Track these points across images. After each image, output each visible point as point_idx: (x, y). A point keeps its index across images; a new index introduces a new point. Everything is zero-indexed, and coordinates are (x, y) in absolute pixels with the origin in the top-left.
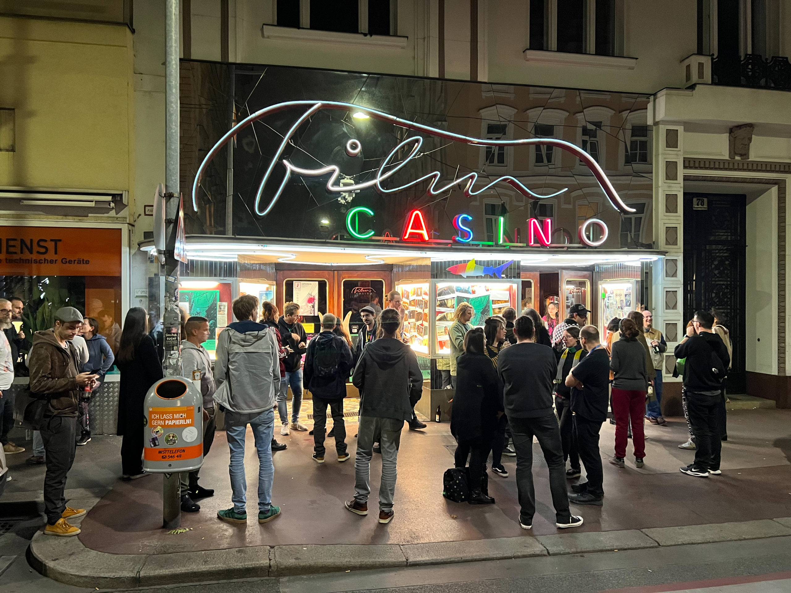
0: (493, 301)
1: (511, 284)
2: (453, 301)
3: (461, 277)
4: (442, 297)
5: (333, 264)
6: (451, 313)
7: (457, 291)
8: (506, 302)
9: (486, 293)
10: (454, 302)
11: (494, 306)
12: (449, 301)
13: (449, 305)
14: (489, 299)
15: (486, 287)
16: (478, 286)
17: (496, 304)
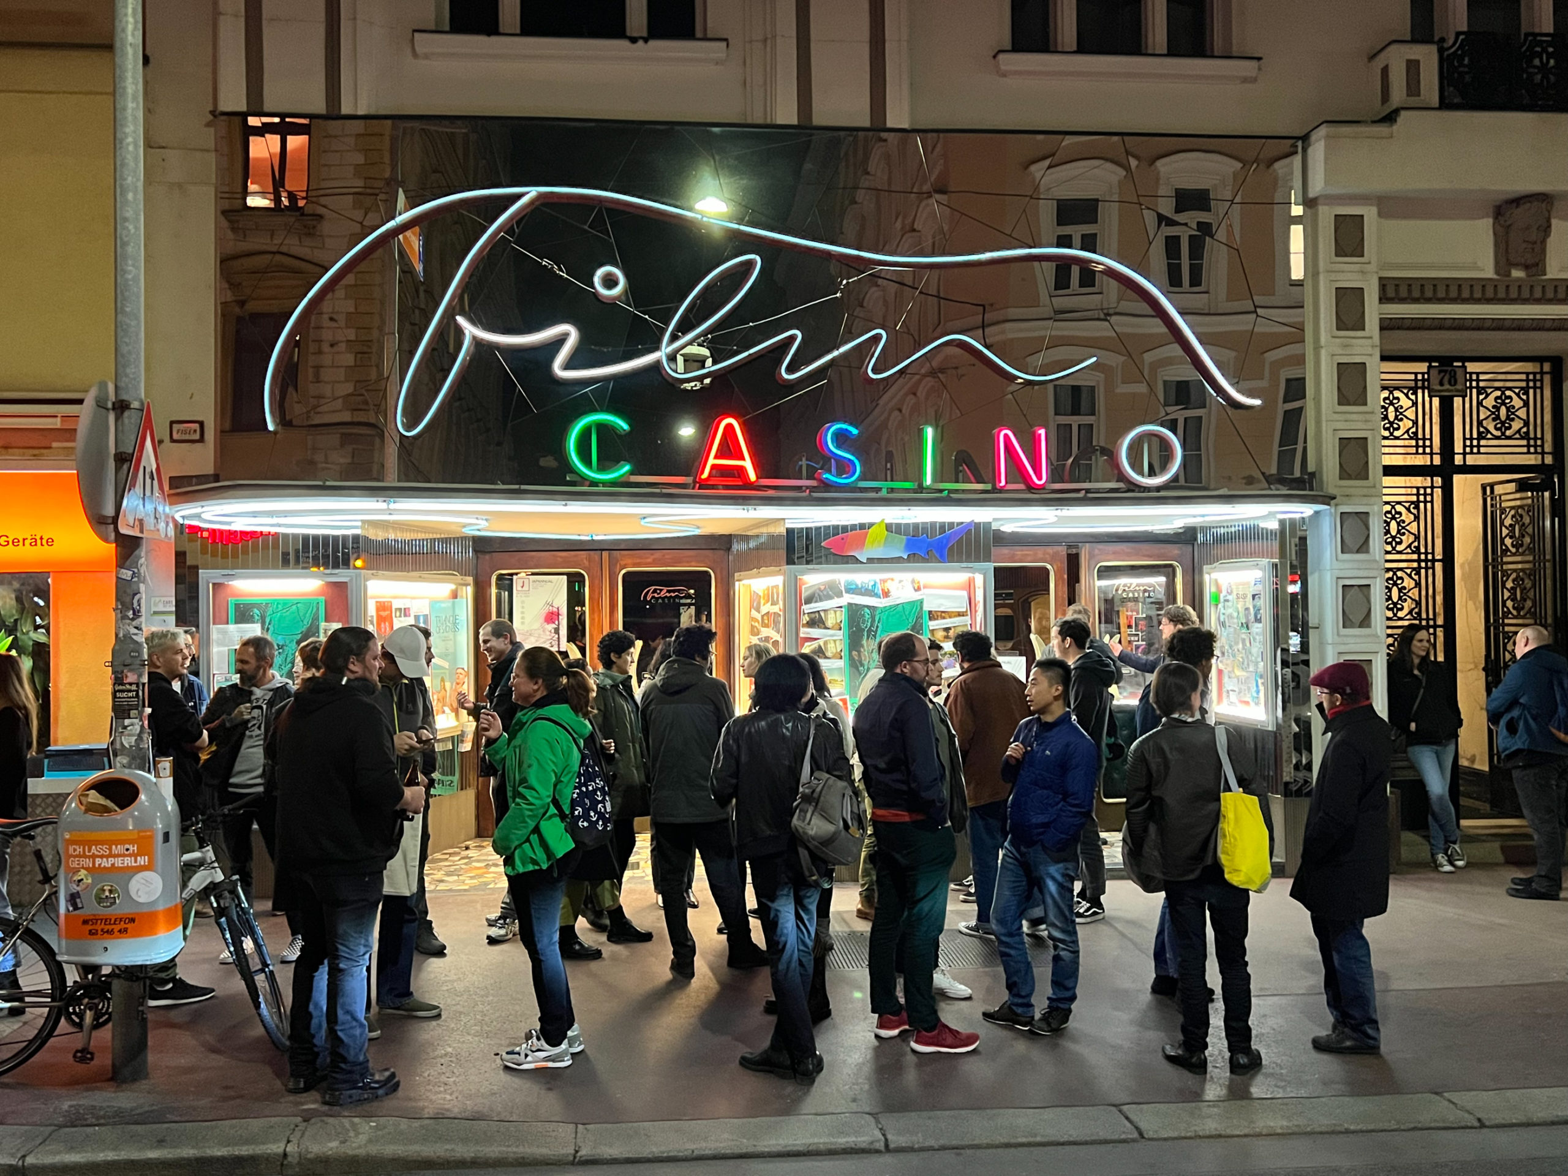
0: (930, 612)
1: (971, 575)
2: (838, 613)
4: (813, 605)
5: (595, 538)
6: (835, 641)
7: (848, 591)
8: (960, 614)
9: (916, 596)
10: (842, 616)
11: (933, 625)
12: (831, 615)
13: (829, 623)
14: (921, 608)
15: (913, 581)
16: (896, 580)
17: (938, 619)
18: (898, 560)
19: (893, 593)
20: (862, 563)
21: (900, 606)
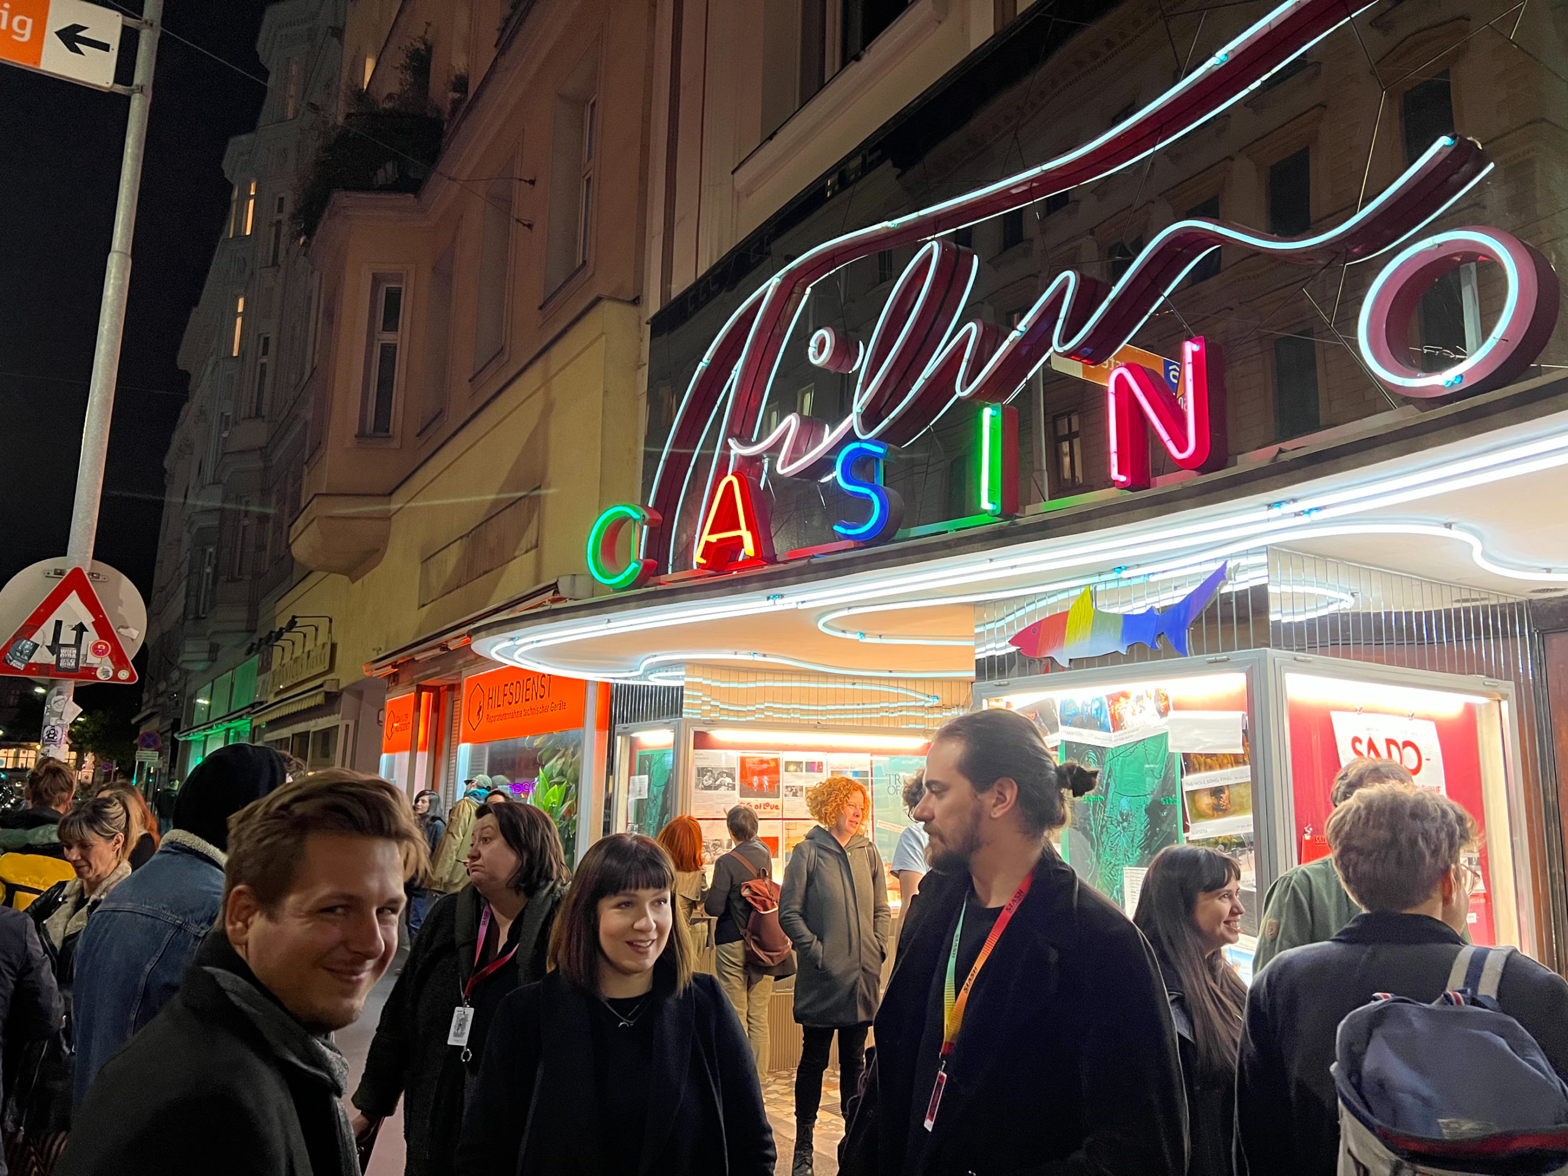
0: (1186, 756)
3: (1051, 665)
7: (1064, 723)
8: (1236, 760)
9: (1162, 726)
11: (1193, 781)
15: (1157, 697)
16: (1133, 697)
17: (1200, 770)
18: (1112, 658)
19: (1128, 719)
20: (1063, 669)
21: (1140, 745)
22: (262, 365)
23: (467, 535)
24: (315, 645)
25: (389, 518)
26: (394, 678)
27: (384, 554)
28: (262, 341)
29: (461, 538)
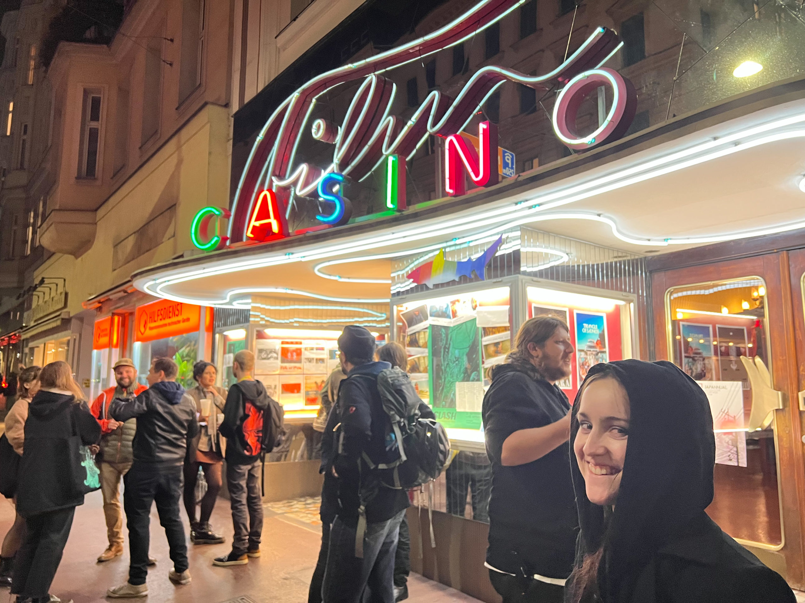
0: (484, 329)
2: (426, 334)
4: (412, 328)
6: (424, 357)
7: (431, 315)
8: (505, 329)
9: (473, 314)
10: (428, 336)
11: (487, 340)
12: (422, 335)
13: (421, 342)
14: (477, 325)
15: (472, 301)
16: (461, 301)
17: (489, 335)
19: (459, 314)
21: (464, 325)
22: (24, 140)
23: (138, 231)
24: (57, 294)
25: (96, 224)
26: (99, 309)
27: (93, 243)
28: (23, 127)
29: (134, 233)
